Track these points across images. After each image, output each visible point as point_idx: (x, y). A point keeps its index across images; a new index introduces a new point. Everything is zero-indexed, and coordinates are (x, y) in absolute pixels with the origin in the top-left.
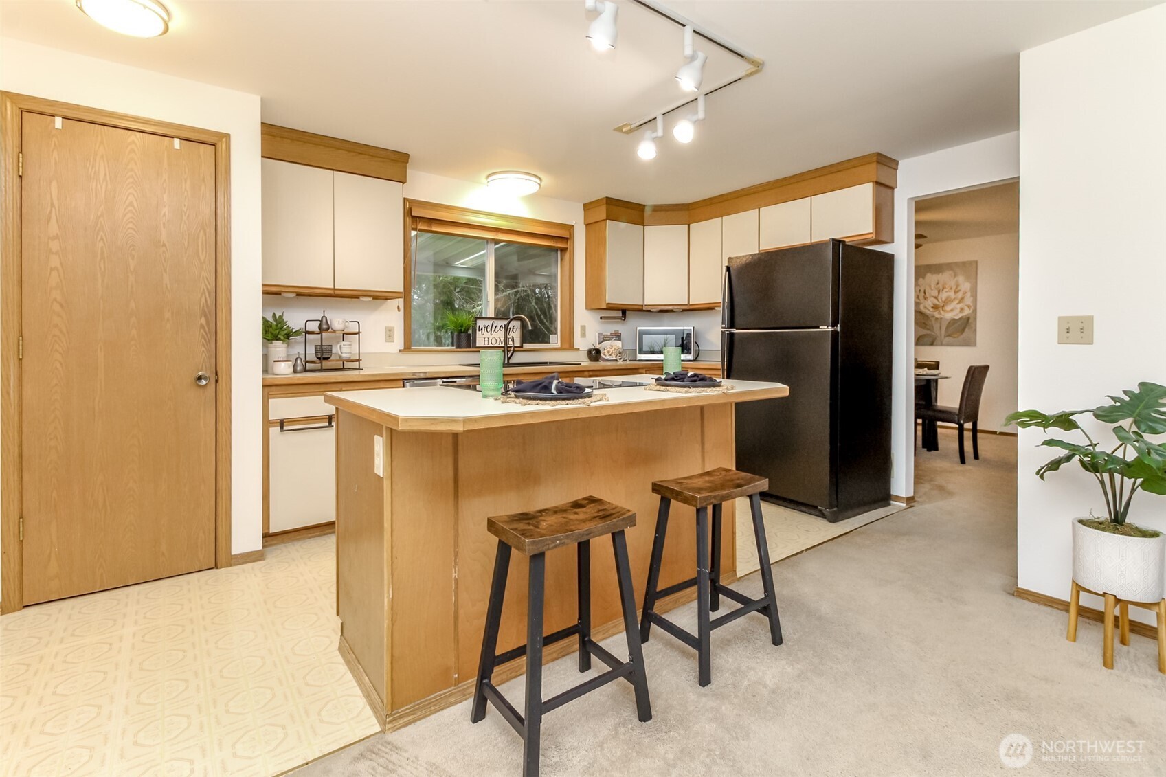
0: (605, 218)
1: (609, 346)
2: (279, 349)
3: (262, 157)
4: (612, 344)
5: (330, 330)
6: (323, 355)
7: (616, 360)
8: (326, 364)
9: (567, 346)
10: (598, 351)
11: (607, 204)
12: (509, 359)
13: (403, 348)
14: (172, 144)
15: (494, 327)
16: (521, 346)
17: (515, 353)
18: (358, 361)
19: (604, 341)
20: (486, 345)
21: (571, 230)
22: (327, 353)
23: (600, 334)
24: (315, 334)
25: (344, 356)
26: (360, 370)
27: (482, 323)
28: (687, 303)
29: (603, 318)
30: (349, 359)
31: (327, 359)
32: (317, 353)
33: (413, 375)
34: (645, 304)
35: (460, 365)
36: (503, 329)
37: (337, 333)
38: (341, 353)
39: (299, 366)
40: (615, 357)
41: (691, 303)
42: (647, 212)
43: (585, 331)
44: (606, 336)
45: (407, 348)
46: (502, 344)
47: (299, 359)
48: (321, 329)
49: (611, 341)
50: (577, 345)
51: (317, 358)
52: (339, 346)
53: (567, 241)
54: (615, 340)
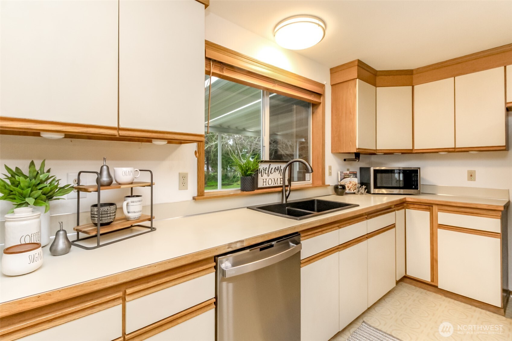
0: (357, 77)
1: (348, 183)
4: (351, 180)
5: (114, 182)
9: (320, 183)
10: (344, 187)
11: (358, 66)
12: (287, 198)
13: (196, 195)
15: (270, 169)
17: (291, 193)
18: (152, 219)
19: (345, 178)
20: (265, 186)
21: (323, 88)
22: (107, 217)
23: (341, 172)
24: (90, 192)
25: (131, 215)
26: (152, 229)
27: (262, 166)
28: (411, 148)
29: (346, 160)
30: (139, 219)
31: (108, 224)
32: (93, 218)
33: (228, 248)
34: (377, 149)
35: (248, 208)
36: (277, 170)
37: (122, 186)
38: (128, 212)
39: (61, 244)
40: (354, 191)
41: (415, 148)
42: (379, 76)
43: (331, 170)
44: (346, 174)
45: (201, 193)
46: (276, 184)
47: (61, 232)
48: (100, 185)
49: (350, 178)
50: (327, 182)
51: (93, 224)
52: (125, 204)
53: (320, 97)
54: (353, 177)
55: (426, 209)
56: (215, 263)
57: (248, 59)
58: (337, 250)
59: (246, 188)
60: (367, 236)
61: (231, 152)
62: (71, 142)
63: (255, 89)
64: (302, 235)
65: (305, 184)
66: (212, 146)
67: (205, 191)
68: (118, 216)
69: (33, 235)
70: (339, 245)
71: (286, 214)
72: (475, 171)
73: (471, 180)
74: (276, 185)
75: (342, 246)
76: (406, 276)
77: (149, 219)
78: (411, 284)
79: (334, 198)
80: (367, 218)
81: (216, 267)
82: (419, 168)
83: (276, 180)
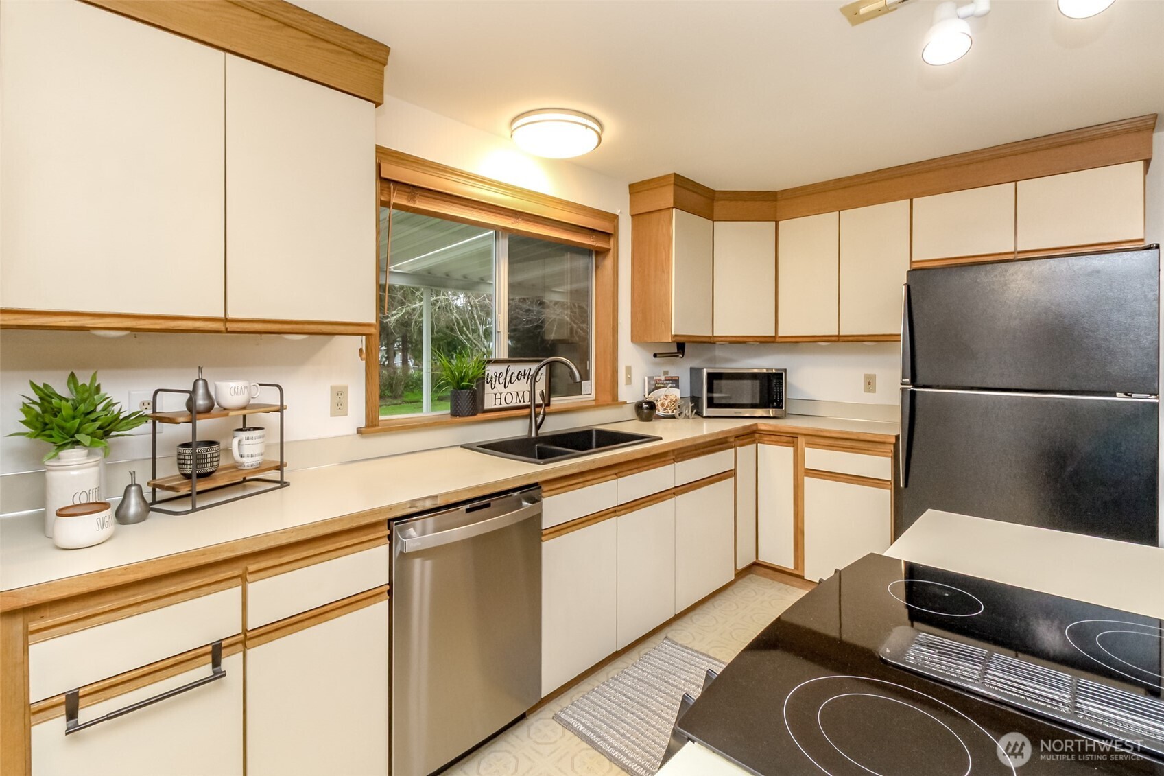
0: (672, 206)
1: (661, 398)
4: (667, 393)
9: (609, 398)
10: (652, 406)
11: (675, 184)
12: (538, 427)
13: (363, 425)
15: (509, 375)
16: (549, 403)
17: (546, 418)
18: (279, 468)
19: (656, 388)
20: (498, 406)
21: (614, 221)
22: (207, 463)
23: (650, 378)
24: (179, 423)
25: (248, 462)
26: (283, 484)
27: (491, 370)
28: (774, 334)
29: (658, 356)
30: (260, 468)
31: (207, 475)
32: (182, 466)
33: (410, 507)
34: (715, 335)
35: (462, 446)
36: (522, 377)
37: (232, 413)
38: (241, 456)
39: (133, 507)
40: (672, 412)
41: (780, 334)
42: (718, 200)
43: (630, 374)
44: (658, 382)
45: (372, 422)
46: (520, 401)
47: (133, 488)
48: (193, 411)
49: (666, 389)
50: (622, 396)
51: (182, 476)
52: (235, 442)
53: (609, 239)
54: (671, 387)
55: (788, 444)
56: (389, 531)
57: (463, 176)
58: (612, 514)
59: (460, 411)
60: (674, 491)
61: (458, 324)
62: (135, 337)
63: (478, 228)
64: (544, 488)
65: (582, 402)
66: (414, 310)
67: (381, 418)
68: (223, 463)
69: (91, 492)
70: (618, 506)
71: (535, 458)
72: (875, 375)
73: (870, 392)
74: (522, 404)
75: (623, 507)
76: (757, 562)
77: (278, 466)
78: (766, 576)
79: (633, 427)
80: (675, 461)
81: (390, 537)
82: (785, 370)
83: (520, 395)
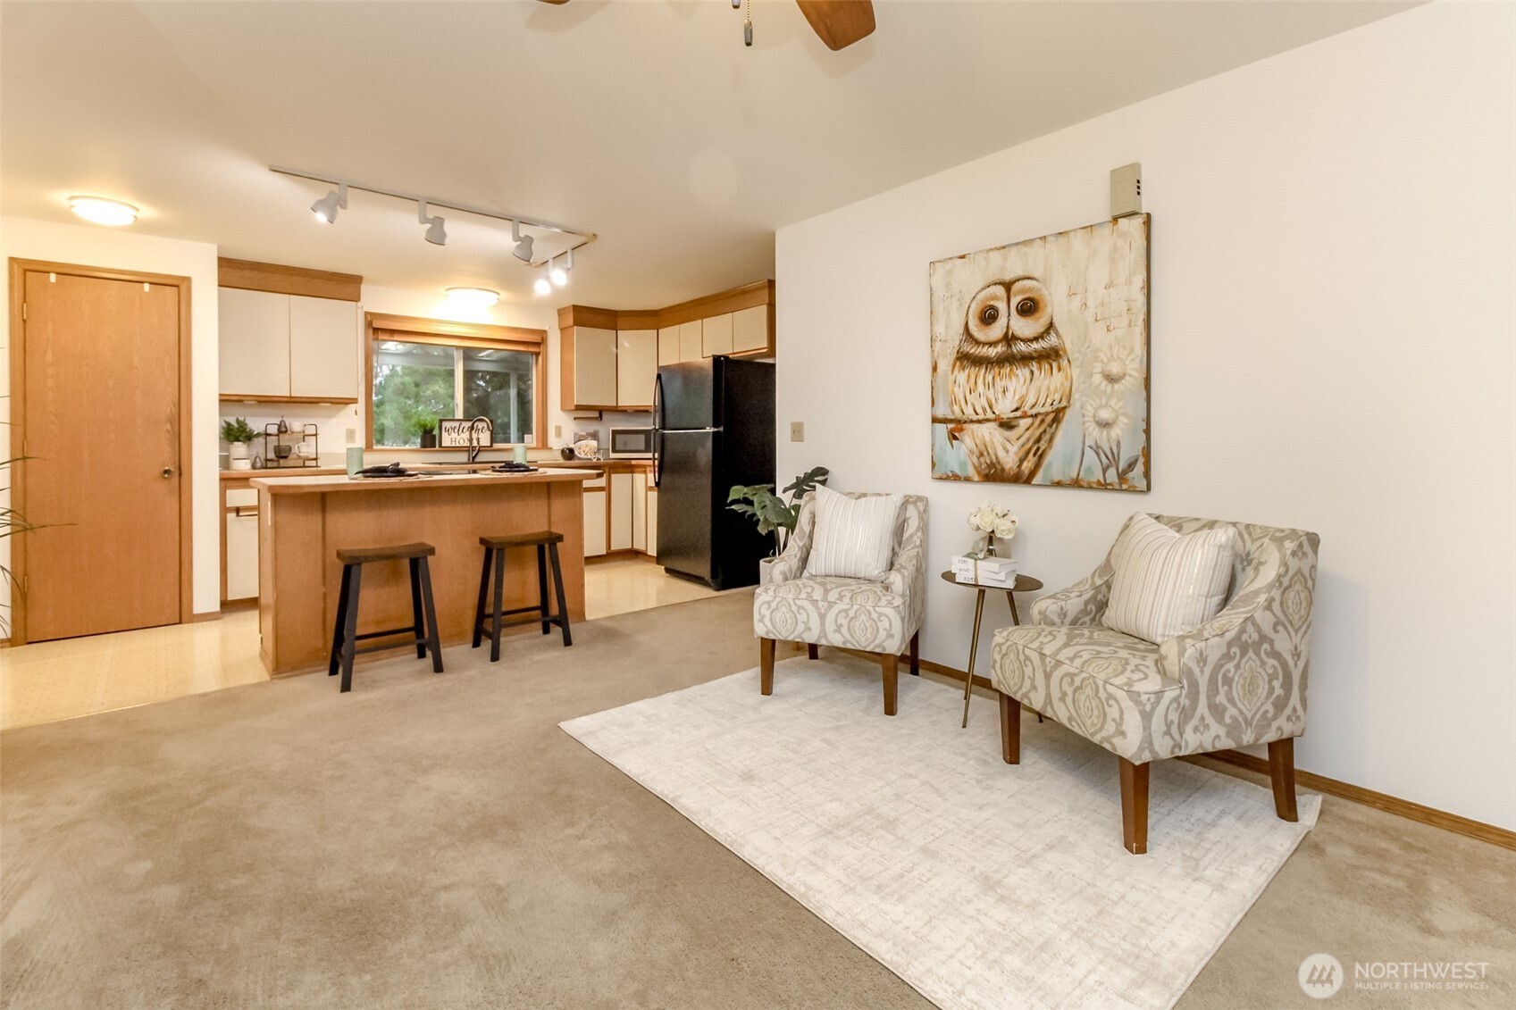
0: (572, 325)
1: (583, 446)
2: (239, 449)
3: (220, 285)
4: (587, 443)
5: (289, 432)
6: (282, 454)
7: (591, 459)
8: (282, 462)
9: (540, 446)
10: (571, 451)
11: (574, 311)
12: (473, 458)
13: (364, 447)
14: (143, 288)
15: (460, 428)
16: (491, 446)
17: (480, 454)
18: (316, 459)
19: (580, 440)
21: (543, 334)
23: (576, 434)
25: (303, 455)
26: (318, 466)
27: (449, 424)
29: (582, 418)
30: (308, 458)
31: (285, 457)
32: (276, 453)
34: (619, 405)
35: (423, 463)
37: (295, 435)
38: (300, 453)
40: (591, 456)
42: (620, 317)
43: (559, 431)
44: (582, 436)
45: (369, 447)
48: (280, 432)
49: (586, 440)
50: (552, 445)
51: (276, 457)
52: (297, 446)
53: (544, 347)
54: (590, 439)
59: (426, 445)
69: (244, 455)
76: (632, 549)
